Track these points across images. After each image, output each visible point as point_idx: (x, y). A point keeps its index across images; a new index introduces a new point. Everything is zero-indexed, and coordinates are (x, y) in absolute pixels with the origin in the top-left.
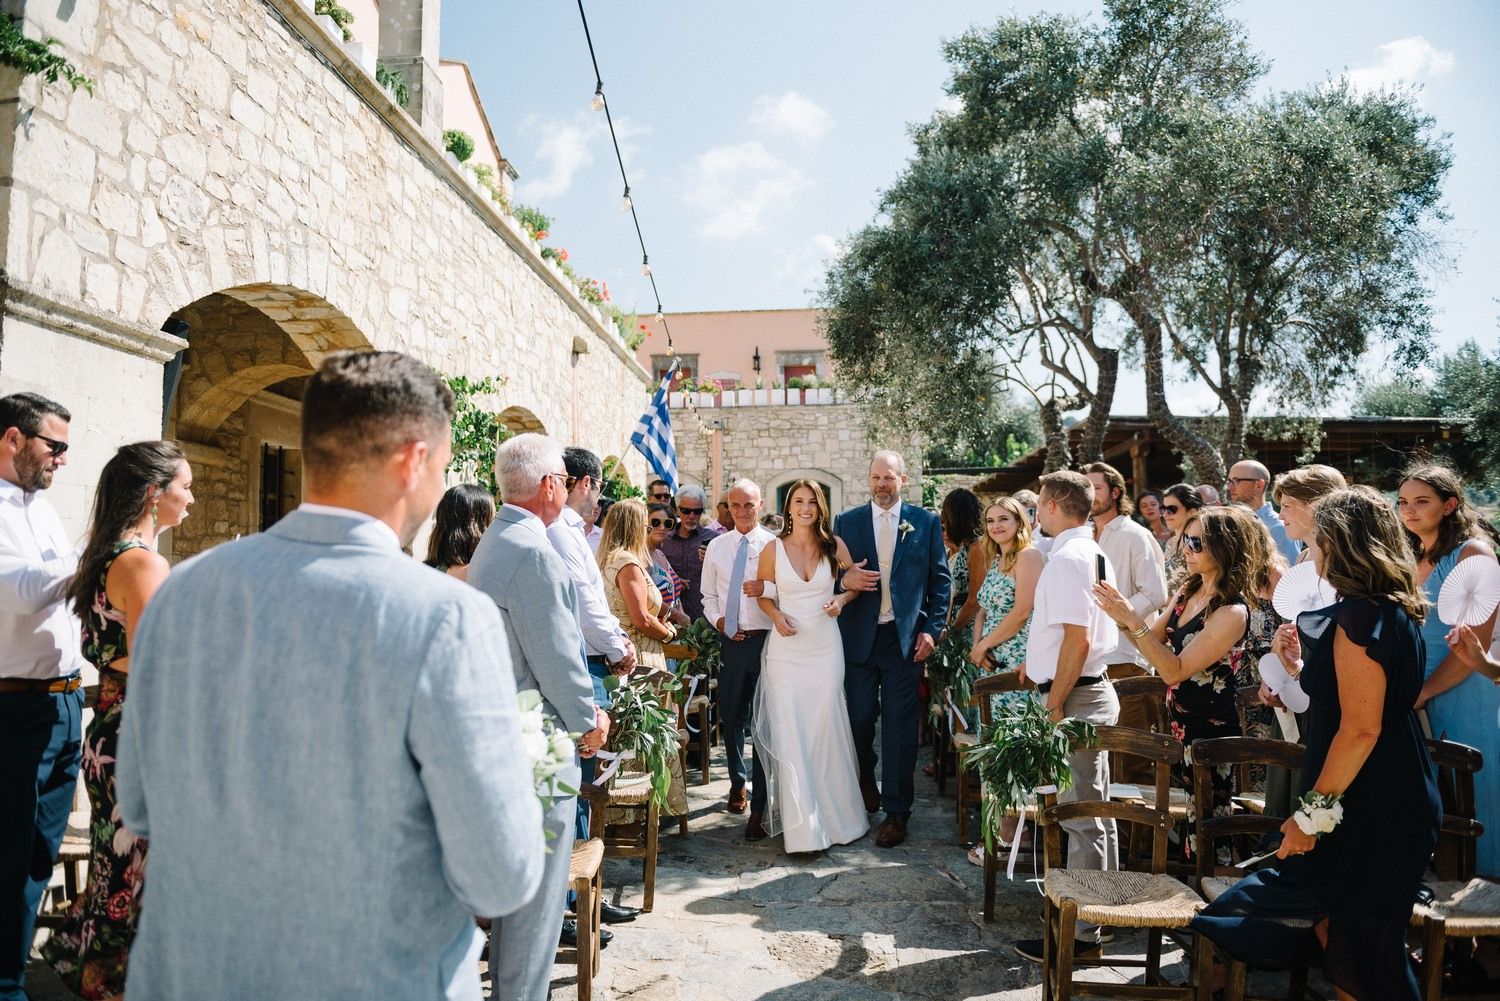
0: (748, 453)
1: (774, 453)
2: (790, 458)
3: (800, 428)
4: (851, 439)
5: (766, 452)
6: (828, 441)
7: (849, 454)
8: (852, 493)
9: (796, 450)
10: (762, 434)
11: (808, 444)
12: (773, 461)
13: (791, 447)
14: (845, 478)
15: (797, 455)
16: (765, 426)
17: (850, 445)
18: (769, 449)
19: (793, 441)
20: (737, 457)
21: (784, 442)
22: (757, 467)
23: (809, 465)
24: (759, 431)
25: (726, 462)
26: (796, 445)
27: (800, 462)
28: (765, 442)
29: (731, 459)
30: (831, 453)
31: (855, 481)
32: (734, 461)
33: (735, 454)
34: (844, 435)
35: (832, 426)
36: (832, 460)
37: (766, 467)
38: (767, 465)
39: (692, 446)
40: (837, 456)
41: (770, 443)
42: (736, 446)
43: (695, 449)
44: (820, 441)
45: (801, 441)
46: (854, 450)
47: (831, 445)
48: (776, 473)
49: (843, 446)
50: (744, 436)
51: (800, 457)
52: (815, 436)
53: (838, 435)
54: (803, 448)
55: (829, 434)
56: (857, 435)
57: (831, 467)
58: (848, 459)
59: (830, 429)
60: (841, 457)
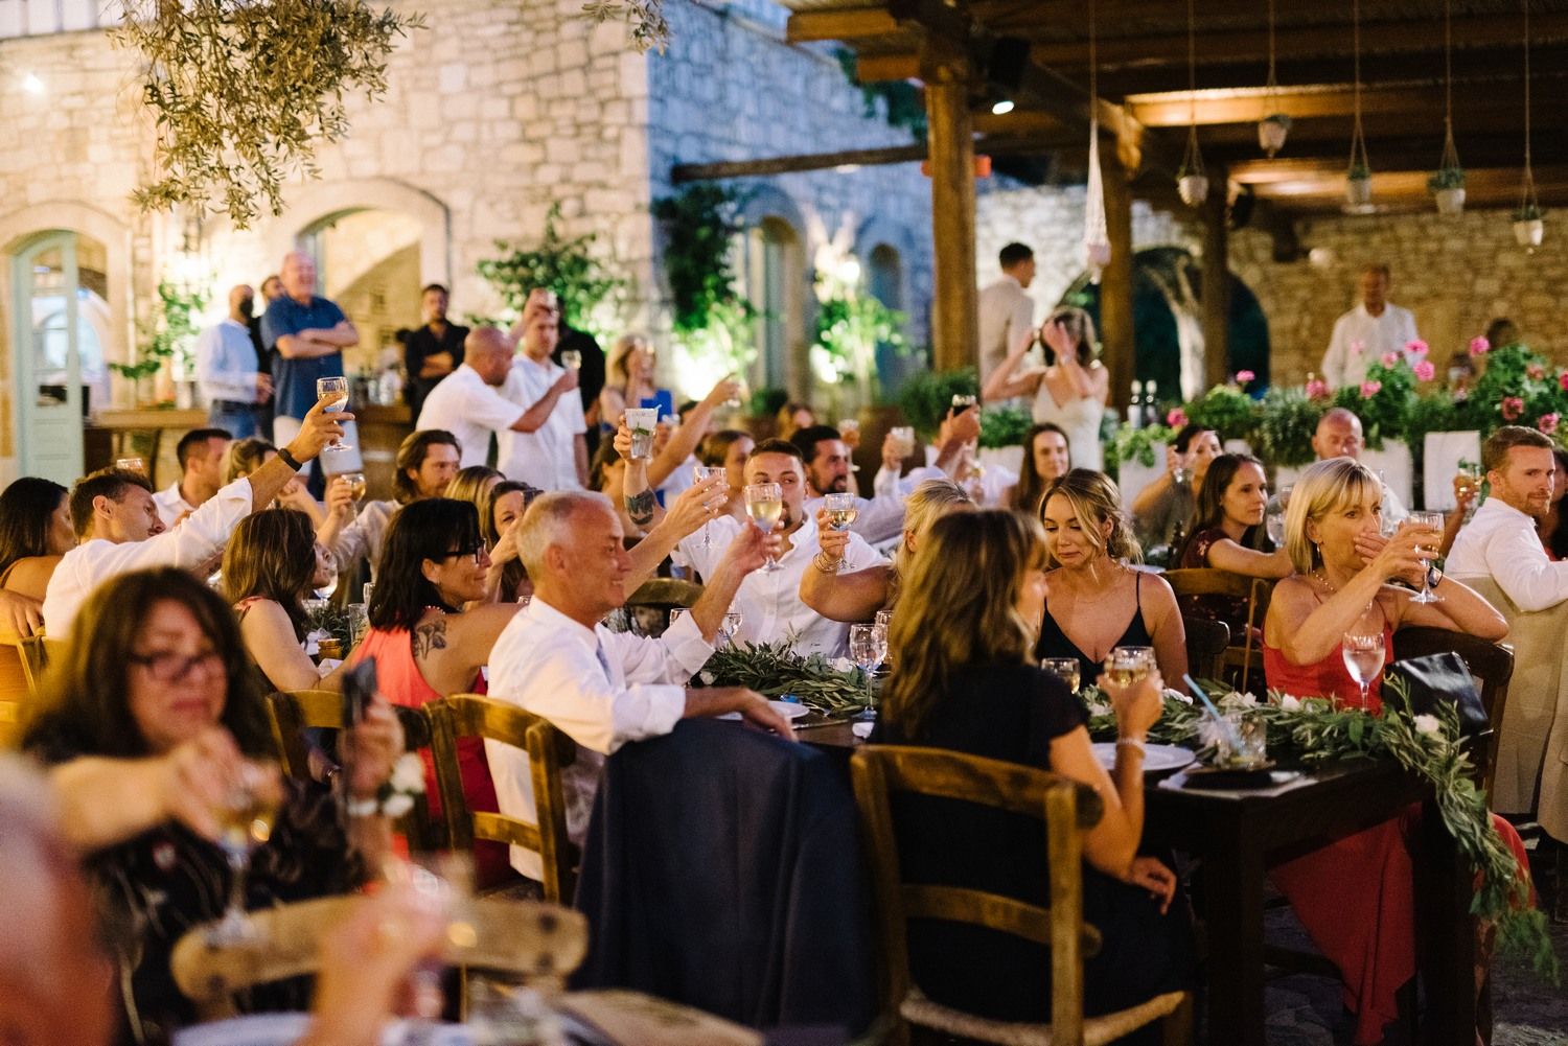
4: (470, 88)
7: (464, 132)
8: (471, 241)
14: (458, 200)
23: (369, 167)
30: (423, 132)
31: (481, 207)
34: (452, 79)
36: (426, 150)
39: (105, 133)
40: (437, 139)
43: (113, 139)
46: (477, 120)
47: (421, 108)
49: (451, 111)
53: (437, 80)
55: (417, 80)
56: (485, 76)
57: (423, 172)
58: (464, 145)
59: (419, 65)
60: (446, 142)
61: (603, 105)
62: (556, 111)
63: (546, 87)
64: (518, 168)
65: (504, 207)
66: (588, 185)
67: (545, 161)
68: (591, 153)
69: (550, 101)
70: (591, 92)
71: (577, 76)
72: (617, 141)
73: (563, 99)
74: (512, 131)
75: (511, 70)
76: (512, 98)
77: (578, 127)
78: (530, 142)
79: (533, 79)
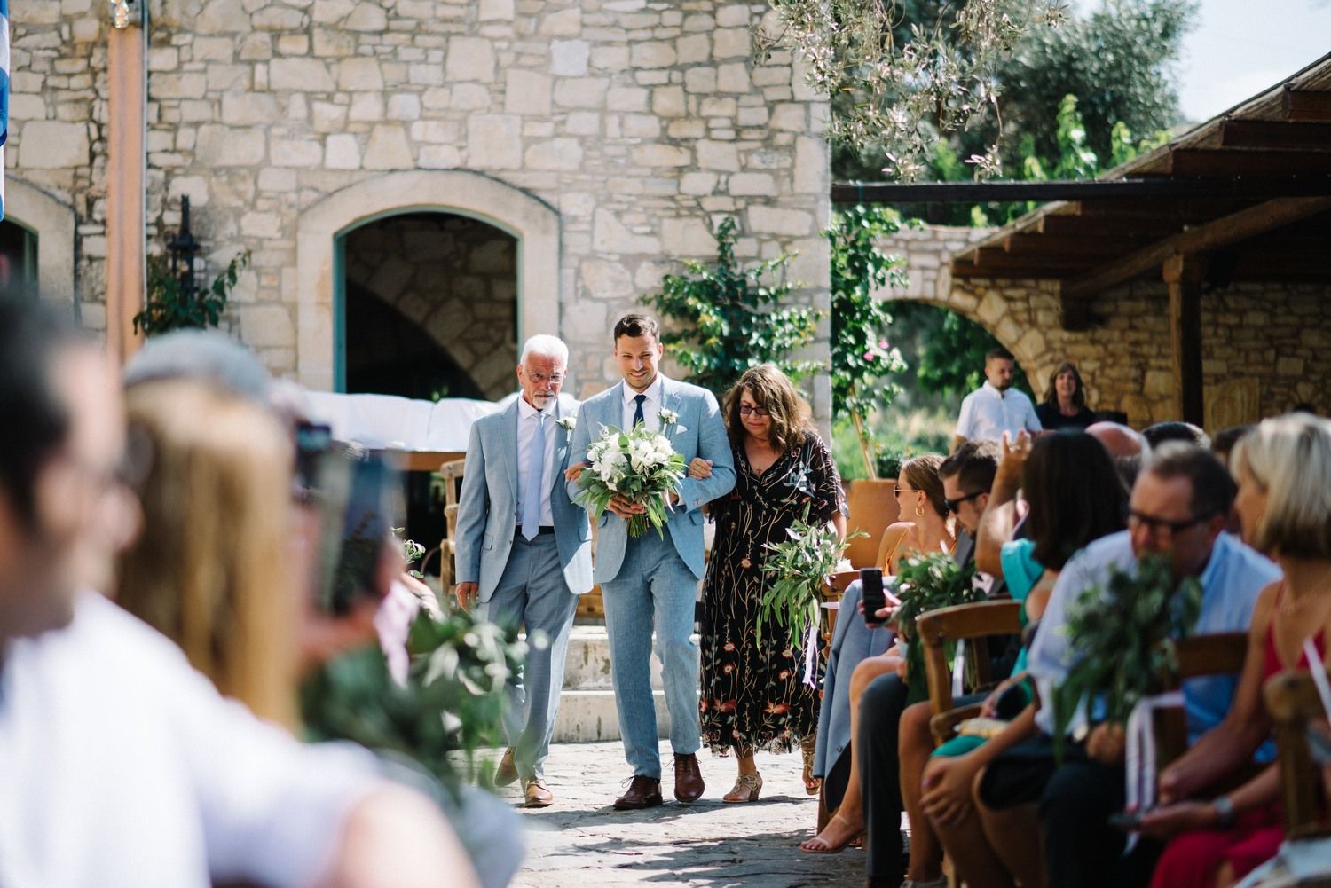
0: (234, 109)
1: (327, 113)
2: (380, 132)
3: (417, 31)
4: (593, 71)
5: (297, 107)
6: (515, 79)
7: (585, 123)
8: (593, 256)
9: (404, 105)
10: (285, 45)
11: (445, 84)
12: (323, 139)
13: (385, 94)
14: (573, 204)
15: (405, 124)
16: (295, 19)
17: (589, 91)
18: (310, 97)
19: (393, 73)
20: (196, 125)
21: (360, 74)
22: (266, 161)
23: (450, 158)
24: (276, 34)
25: (159, 140)
26: (404, 86)
27: (415, 146)
28: (294, 72)
29: (174, 128)
30: (526, 119)
31: (605, 216)
32: (185, 138)
33: (191, 112)
34: (569, 58)
35: (530, 25)
36: (528, 142)
37: (299, 160)
38: (303, 153)
39: (34, 82)
40: (545, 129)
41: (311, 75)
42: (191, 85)
44: (488, 76)
45: (420, 74)
46: (603, 110)
47: (525, 90)
48: (331, 183)
49: (565, 96)
50: (223, 49)
51: (418, 131)
52: (469, 57)
53: (548, 57)
54: (428, 99)
55: (519, 54)
56: (615, 58)
57: (523, 168)
58: (582, 140)
59: (521, 37)
60: (557, 135)
61: (771, 107)
62: (708, 108)
63: (698, 79)
64: (656, 172)
65: (635, 218)
66: (750, 200)
67: (694, 167)
68: (755, 161)
69: (702, 96)
70: (757, 90)
71: (740, 68)
72: (791, 149)
73: (719, 95)
74: (652, 126)
75: (648, 54)
76: (651, 88)
77: (739, 130)
78: (675, 143)
79: (682, 68)
